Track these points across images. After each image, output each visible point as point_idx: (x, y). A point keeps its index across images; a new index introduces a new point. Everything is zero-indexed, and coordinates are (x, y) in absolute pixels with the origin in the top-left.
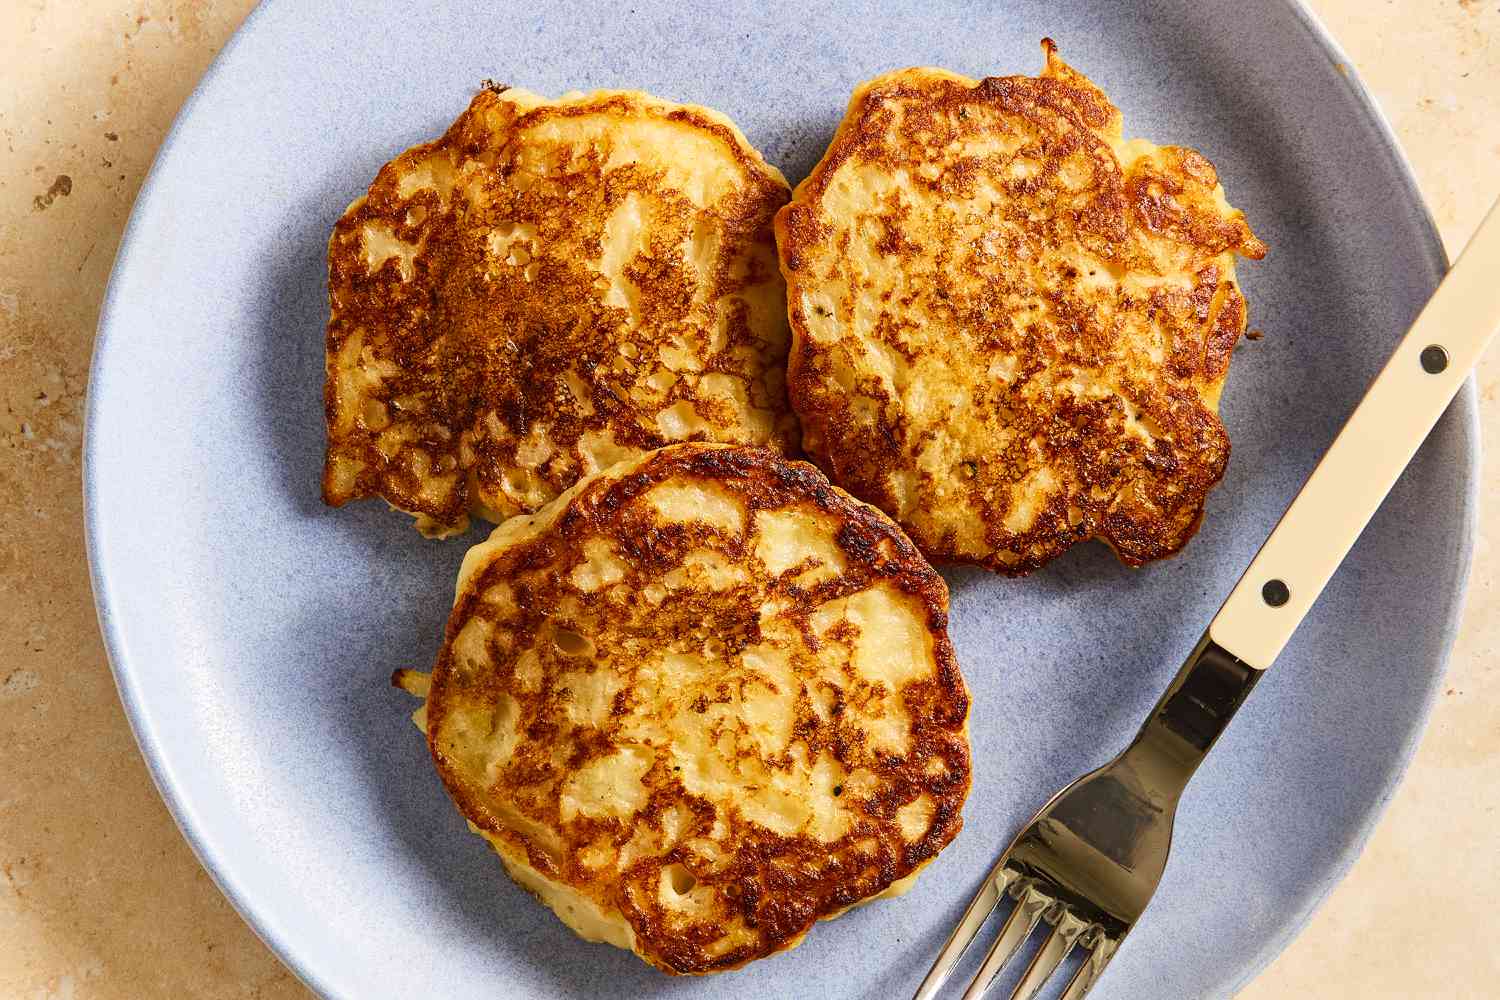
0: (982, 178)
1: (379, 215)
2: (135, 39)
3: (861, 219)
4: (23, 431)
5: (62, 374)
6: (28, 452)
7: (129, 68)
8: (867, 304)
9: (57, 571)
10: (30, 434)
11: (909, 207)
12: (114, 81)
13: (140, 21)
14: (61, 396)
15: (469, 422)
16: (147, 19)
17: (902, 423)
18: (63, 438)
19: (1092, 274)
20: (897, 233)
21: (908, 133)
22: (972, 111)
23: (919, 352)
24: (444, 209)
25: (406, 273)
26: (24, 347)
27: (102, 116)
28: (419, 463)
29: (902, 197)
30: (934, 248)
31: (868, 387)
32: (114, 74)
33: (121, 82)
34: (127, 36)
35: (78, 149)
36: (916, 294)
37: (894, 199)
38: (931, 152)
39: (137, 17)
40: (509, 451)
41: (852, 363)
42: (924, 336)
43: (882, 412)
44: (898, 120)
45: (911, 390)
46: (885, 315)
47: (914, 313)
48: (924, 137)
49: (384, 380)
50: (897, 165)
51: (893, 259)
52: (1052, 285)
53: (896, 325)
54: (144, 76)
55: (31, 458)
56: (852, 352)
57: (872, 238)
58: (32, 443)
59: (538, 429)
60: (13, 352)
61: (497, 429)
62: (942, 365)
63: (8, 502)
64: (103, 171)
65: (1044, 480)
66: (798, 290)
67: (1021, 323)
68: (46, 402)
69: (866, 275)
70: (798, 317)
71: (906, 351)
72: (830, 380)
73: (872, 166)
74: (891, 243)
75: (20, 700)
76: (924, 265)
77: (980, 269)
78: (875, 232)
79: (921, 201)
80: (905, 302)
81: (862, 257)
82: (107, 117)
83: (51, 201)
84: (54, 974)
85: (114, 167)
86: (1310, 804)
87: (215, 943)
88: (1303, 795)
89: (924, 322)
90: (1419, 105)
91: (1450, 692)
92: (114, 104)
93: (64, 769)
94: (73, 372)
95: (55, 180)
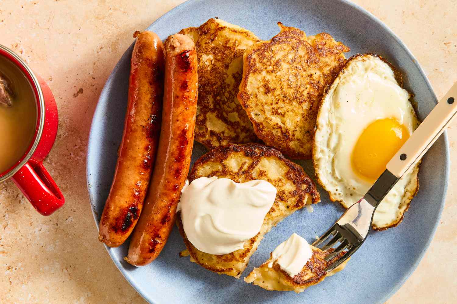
0: (282, 63)
2: (100, 53)
3: (258, 88)
4: (71, 155)
5: (81, 140)
6: (72, 160)
7: (98, 60)
8: (267, 108)
9: (79, 191)
10: (72, 156)
11: (269, 80)
12: (94, 64)
13: (101, 48)
14: (80, 146)
16: (103, 48)
17: (287, 131)
18: (81, 156)
19: (316, 73)
20: (268, 88)
21: (261, 61)
22: (273, 48)
23: (285, 113)
26: (71, 133)
27: (91, 73)
29: (266, 78)
30: (279, 86)
31: (276, 127)
32: (94, 62)
33: (96, 64)
34: (98, 52)
35: (85, 82)
36: (279, 100)
37: (264, 80)
38: (268, 63)
39: (100, 47)
41: (269, 123)
42: (285, 109)
43: (281, 130)
44: (257, 60)
45: (286, 122)
47: (281, 104)
48: (265, 60)
50: (262, 71)
51: (270, 95)
52: (308, 81)
53: (277, 110)
54: (102, 63)
55: (73, 162)
56: (268, 121)
57: (263, 92)
58: (73, 158)
60: (68, 134)
62: (291, 113)
63: (67, 173)
64: (92, 88)
66: (249, 112)
67: (305, 93)
68: (76, 147)
69: (264, 101)
70: (252, 119)
71: (282, 114)
72: (266, 129)
73: (256, 74)
74: (268, 90)
75: (70, 224)
76: (278, 92)
77: (291, 86)
78: (262, 90)
79: (271, 77)
80: (277, 103)
81: (262, 98)
82: (93, 73)
83: (78, 95)
84: (79, 296)
85: (94, 86)
86: (405, 252)
87: (120, 287)
88: (404, 249)
89: (283, 106)
90: (434, 70)
91: (442, 223)
92: (94, 70)
93: (81, 242)
94: (83, 140)
95: (79, 90)
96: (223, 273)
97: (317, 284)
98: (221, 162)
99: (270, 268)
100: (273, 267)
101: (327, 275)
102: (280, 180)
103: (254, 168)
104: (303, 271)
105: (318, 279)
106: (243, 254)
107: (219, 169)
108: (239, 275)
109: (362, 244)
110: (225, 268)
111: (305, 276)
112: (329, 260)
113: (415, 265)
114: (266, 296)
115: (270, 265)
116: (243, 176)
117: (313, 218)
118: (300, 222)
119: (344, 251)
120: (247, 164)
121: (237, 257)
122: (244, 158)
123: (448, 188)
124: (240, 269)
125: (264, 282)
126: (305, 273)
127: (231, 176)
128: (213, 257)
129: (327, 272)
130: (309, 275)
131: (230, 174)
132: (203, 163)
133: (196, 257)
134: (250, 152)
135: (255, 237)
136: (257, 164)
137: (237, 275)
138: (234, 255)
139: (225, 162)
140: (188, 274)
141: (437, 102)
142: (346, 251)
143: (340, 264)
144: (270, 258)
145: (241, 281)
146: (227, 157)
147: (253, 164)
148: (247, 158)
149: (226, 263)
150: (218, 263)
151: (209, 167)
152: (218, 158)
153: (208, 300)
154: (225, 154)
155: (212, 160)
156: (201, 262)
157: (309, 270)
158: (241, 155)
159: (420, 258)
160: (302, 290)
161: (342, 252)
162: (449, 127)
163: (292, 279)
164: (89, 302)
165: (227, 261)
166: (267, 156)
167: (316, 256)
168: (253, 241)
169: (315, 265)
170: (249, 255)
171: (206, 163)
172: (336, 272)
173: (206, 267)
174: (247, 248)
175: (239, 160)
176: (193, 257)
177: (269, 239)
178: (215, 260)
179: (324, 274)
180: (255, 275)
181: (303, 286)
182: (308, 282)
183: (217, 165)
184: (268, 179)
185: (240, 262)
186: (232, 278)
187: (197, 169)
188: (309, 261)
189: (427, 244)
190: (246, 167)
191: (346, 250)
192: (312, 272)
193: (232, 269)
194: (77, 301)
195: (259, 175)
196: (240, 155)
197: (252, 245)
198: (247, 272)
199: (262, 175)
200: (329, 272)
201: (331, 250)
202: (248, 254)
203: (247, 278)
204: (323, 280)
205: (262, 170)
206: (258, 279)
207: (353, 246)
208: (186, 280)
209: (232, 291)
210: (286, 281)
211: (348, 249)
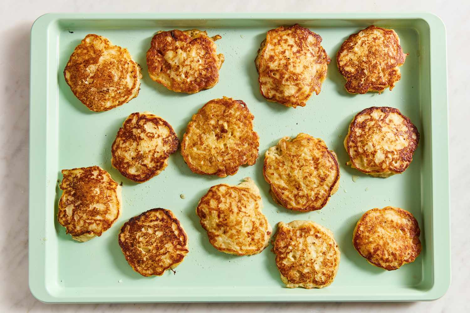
1: (100, 172)
15: (74, 188)
24: (101, 181)
25: (93, 177)
28: (68, 183)
40: (70, 195)
46: (365, 41)
49: (78, 176)
59: (73, 198)
61: (72, 193)
65: (353, 70)
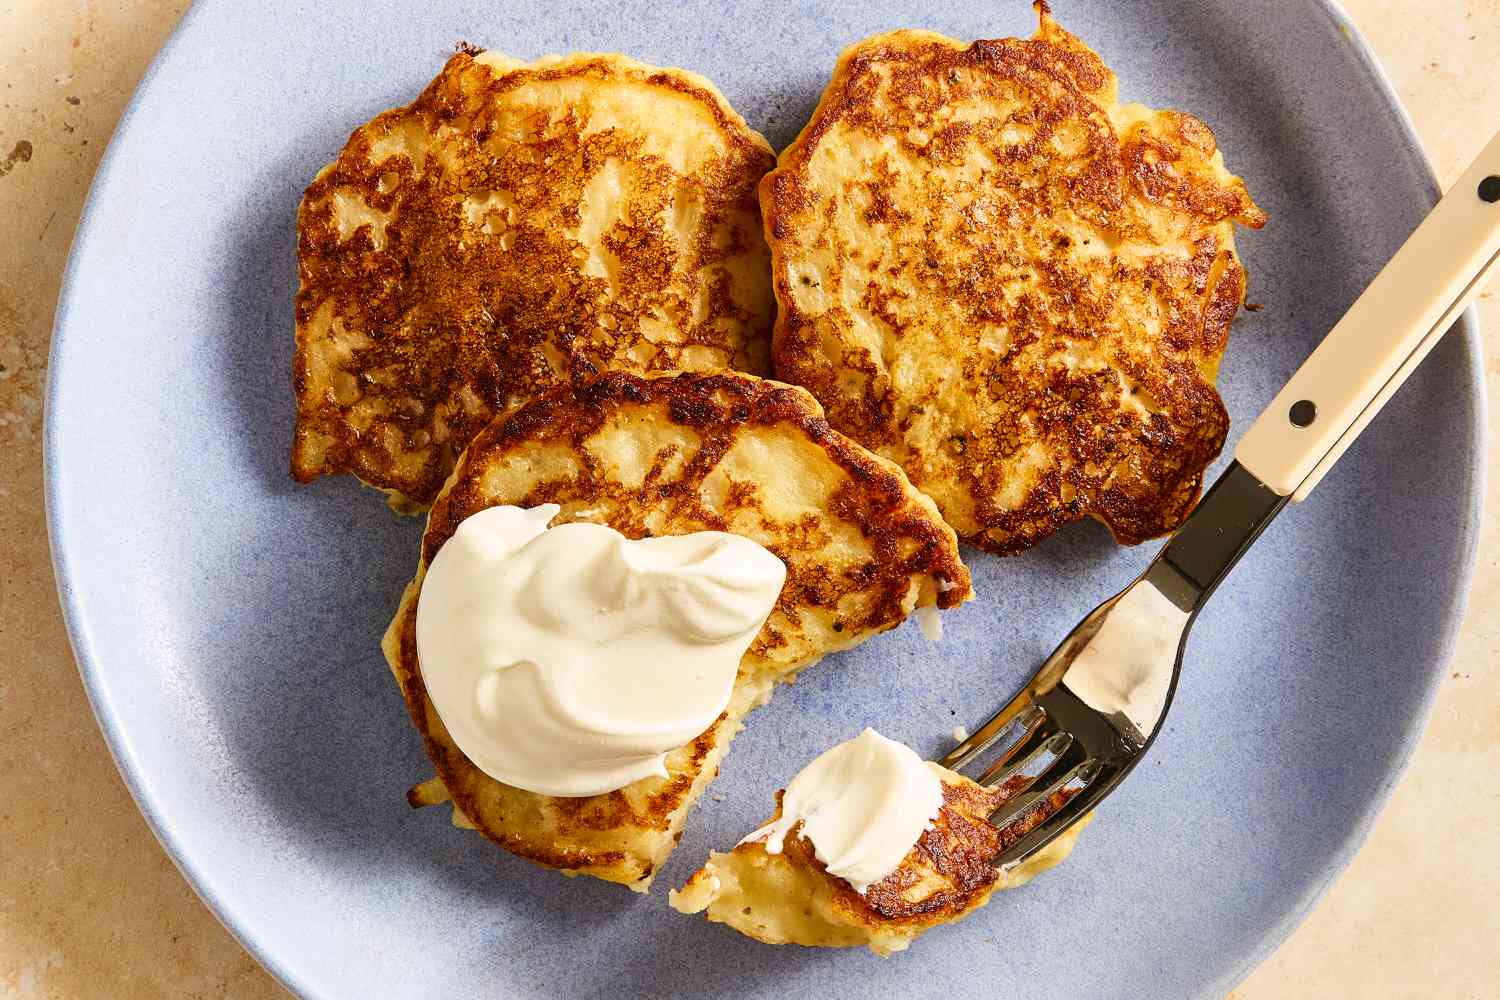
0: (972, 143)
3: (848, 186)
5: (22, 346)
7: (92, 30)
8: (854, 274)
9: (17, 550)
11: (897, 173)
12: (76, 43)
14: (21, 369)
17: (889, 397)
18: (23, 412)
19: (1085, 243)
20: (885, 201)
21: (896, 99)
22: (963, 74)
23: (907, 323)
27: (64, 80)
29: (890, 164)
30: (923, 215)
31: (855, 360)
32: (75, 36)
33: (83, 44)
35: (38, 114)
36: (905, 264)
37: (882, 166)
38: (920, 117)
41: (839, 335)
42: (913, 307)
43: (869, 385)
44: (886, 84)
45: (900, 363)
47: (903, 284)
48: (913, 102)
50: (885, 131)
51: (881, 228)
52: (1044, 254)
53: (884, 296)
54: (107, 39)
56: (839, 323)
57: (860, 206)
62: (931, 337)
64: (65, 136)
66: (783, 259)
67: (1012, 293)
68: (6, 375)
69: (853, 243)
70: (784, 287)
71: (895, 323)
72: (817, 353)
73: (859, 132)
74: (878, 211)
76: (913, 234)
77: (970, 238)
78: (863, 199)
79: (910, 168)
80: (894, 272)
81: (849, 225)
82: (70, 80)
83: (10, 168)
84: (14, 965)
85: (76, 131)
86: (1311, 791)
87: (180, 934)
88: (1304, 782)
89: (913, 293)
90: (1424, 68)
91: (1456, 676)
92: (76, 67)
93: (24, 753)
94: (33, 344)
95: (15, 146)
96: (583, 870)
97: (957, 918)
98: (577, 442)
99: (774, 856)
100: (784, 852)
101: (1000, 884)
102: (810, 523)
103: (708, 470)
104: (904, 868)
105: (966, 898)
106: (665, 797)
107: (565, 476)
108: (648, 881)
109: (1139, 759)
110: (594, 852)
111: (913, 885)
112: (1007, 822)
113: (1351, 843)
114: (760, 966)
115: (775, 846)
116: (664, 505)
117: (946, 656)
118: (894, 673)
119: (1067, 788)
120: (678, 457)
121: (640, 808)
122: (665, 427)
123: (1482, 535)
124: (653, 857)
125: (747, 911)
126: (914, 877)
127: (612, 501)
128: (543, 811)
129: (1001, 870)
130: (928, 883)
131: (611, 497)
132: (505, 448)
133: (476, 807)
134: (693, 404)
135: (712, 730)
136: (719, 457)
137: (641, 879)
138: (625, 803)
139: (594, 445)
140: (451, 879)
141: (1435, 196)
142: (1075, 787)
143: (1054, 837)
144: (774, 813)
145: (657, 906)
146: (602, 422)
147: (702, 457)
148: (677, 429)
149: (597, 832)
150: (563, 831)
151: (526, 464)
152: (563, 427)
153: (528, 984)
154: (593, 412)
155: (542, 434)
156: (497, 828)
157: (930, 863)
158: (653, 413)
159: (1369, 817)
160: (900, 944)
161: (1060, 792)
162: (1484, 296)
163: (861, 900)
164: (54, 993)
165: (598, 827)
166: (762, 422)
167: (958, 808)
168: (701, 747)
169: (954, 842)
170: (687, 799)
171: (517, 446)
172: (1035, 870)
173: (515, 849)
174: (678, 773)
175: (648, 436)
176: (464, 810)
177: (768, 738)
178: (550, 821)
179: (988, 881)
180: (716, 883)
181: (902, 928)
182: (924, 912)
183: (559, 455)
184: (764, 521)
185: (651, 830)
186: (621, 894)
187: (480, 473)
188: (931, 827)
189: (1398, 761)
190: (676, 469)
191: (1074, 783)
192: (940, 871)
193: (620, 856)
194: (8, 988)
195: (728, 503)
196: (650, 417)
197: (699, 761)
198: (683, 870)
199: (739, 504)
200: (1009, 870)
201: (1015, 784)
202: (681, 796)
203: (682, 894)
204: (984, 901)
205: (739, 481)
206: (725, 899)
207: (1105, 766)
208: (439, 904)
209: (622, 949)
210: (837, 907)
211: (1085, 778)
